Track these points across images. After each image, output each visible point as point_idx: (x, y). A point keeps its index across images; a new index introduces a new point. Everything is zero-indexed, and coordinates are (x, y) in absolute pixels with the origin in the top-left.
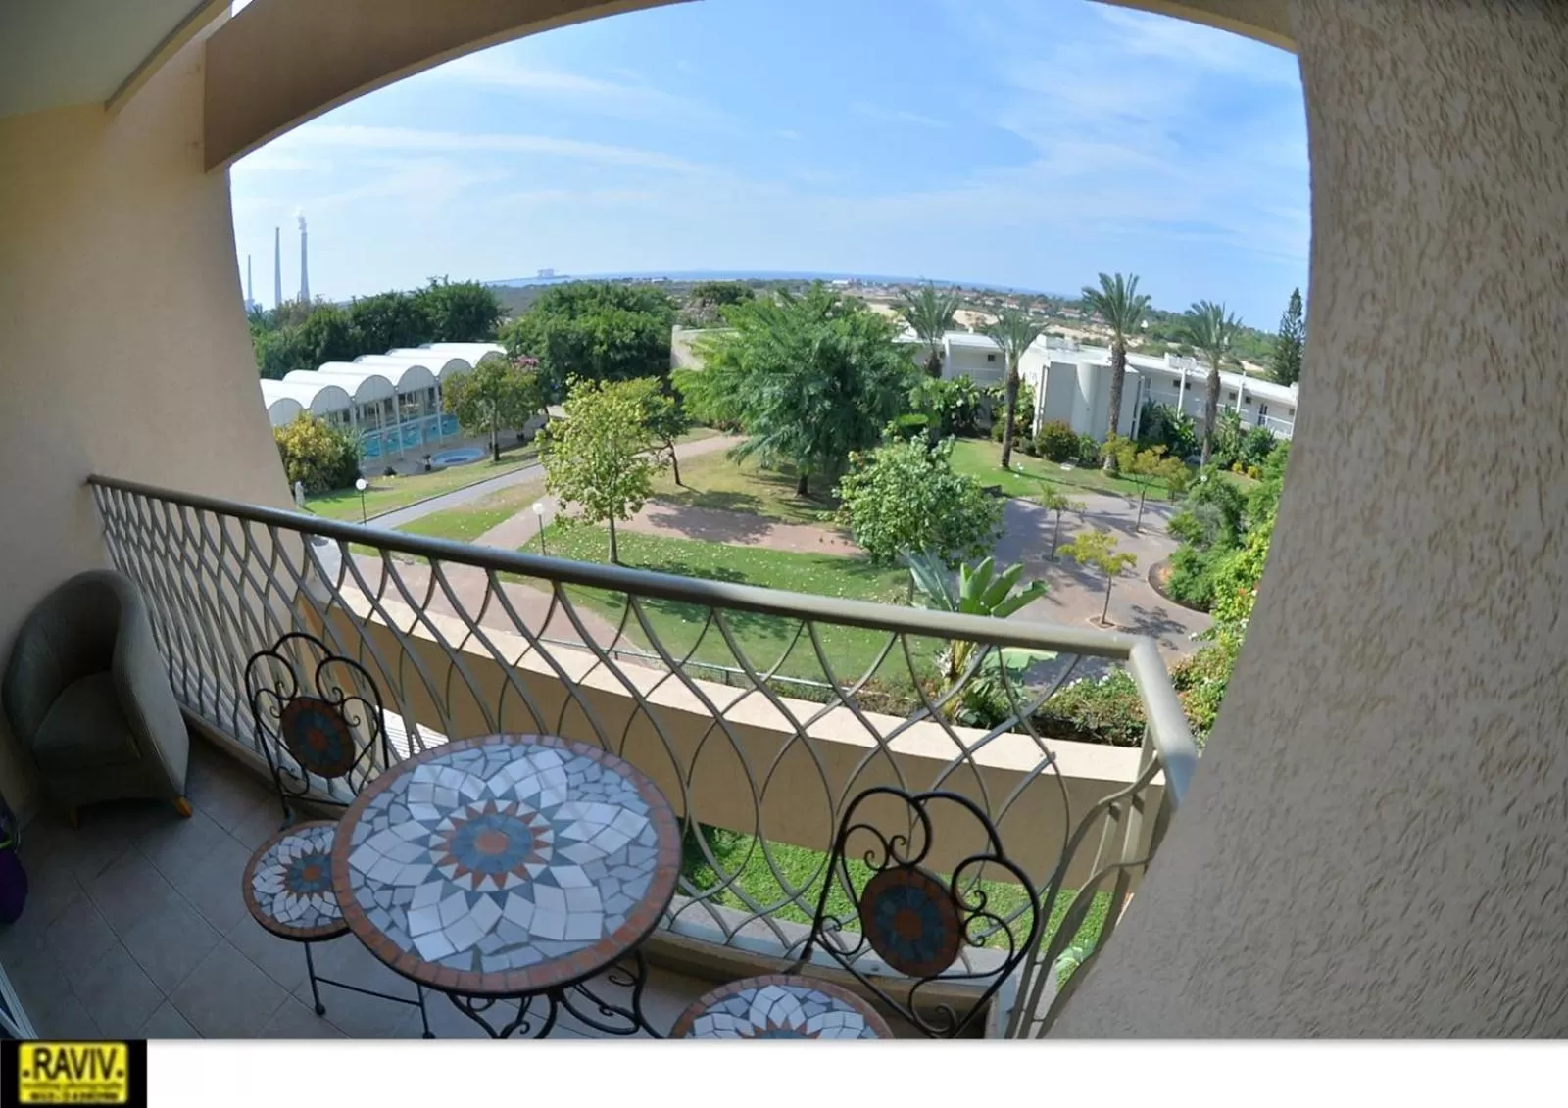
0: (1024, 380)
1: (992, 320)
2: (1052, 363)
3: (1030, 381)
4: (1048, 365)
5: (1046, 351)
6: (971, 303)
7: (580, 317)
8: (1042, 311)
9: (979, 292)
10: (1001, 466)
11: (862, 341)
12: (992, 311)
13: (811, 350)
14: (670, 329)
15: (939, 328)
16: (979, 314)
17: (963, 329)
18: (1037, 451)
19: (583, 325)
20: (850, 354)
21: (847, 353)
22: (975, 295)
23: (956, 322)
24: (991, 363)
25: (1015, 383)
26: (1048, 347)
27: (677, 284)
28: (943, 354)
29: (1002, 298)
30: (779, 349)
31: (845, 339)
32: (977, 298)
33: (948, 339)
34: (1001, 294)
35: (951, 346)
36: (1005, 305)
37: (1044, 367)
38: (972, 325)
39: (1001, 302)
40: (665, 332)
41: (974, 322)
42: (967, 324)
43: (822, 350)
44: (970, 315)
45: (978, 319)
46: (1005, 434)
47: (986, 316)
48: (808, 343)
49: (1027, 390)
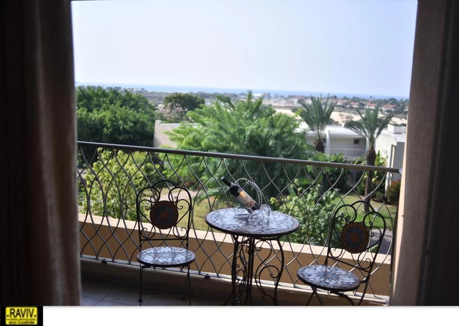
0: (379, 154)
1: (357, 118)
2: (398, 143)
3: (383, 155)
4: (395, 144)
5: (394, 136)
6: (343, 107)
7: (95, 111)
8: (393, 110)
9: (348, 99)
10: (364, 210)
11: (277, 131)
12: (358, 111)
13: (245, 137)
14: (154, 122)
15: (322, 124)
16: (348, 114)
17: (337, 123)
18: (389, 200)
19: (96, 116)
20: (269, 139)
21: (267, 139)
22: (345, 101)
23: (332, 120)
24: (356, 145)
25: (372, 156)
26: (396, 133)
27: (151, 93)
28: (325, 140)
29: (364, 103)
30: (225, 135)
31: (266, 130)
32: (347, 104)
33: (328, 131)
34: (364, 100)
35: (330, 135)
36: (366, 107)
37: (392, 146)
38: (343, 122)
39: (364, 105)
40: (150, 123)
41: (345, 119)
42: (340, 121)
43: (251, 137)
44: (342, 115)
45: (348, 117)
46: (366, 190)
47: (353, 115)
48: (242, 132)
49: (381, 161)
